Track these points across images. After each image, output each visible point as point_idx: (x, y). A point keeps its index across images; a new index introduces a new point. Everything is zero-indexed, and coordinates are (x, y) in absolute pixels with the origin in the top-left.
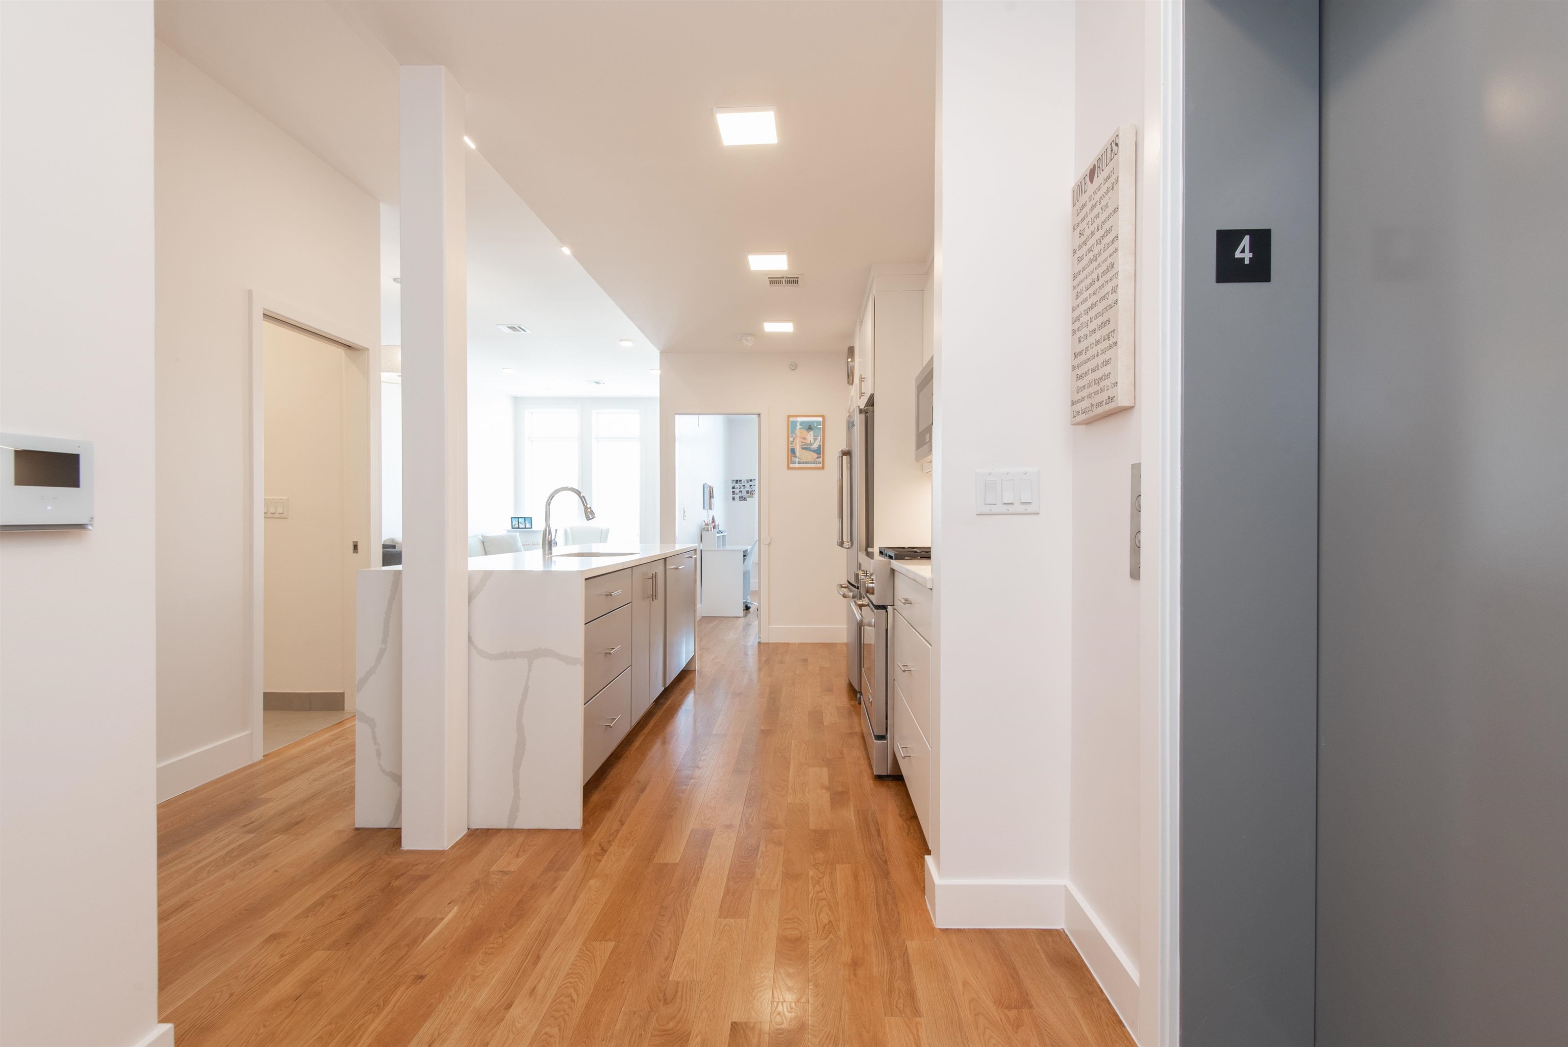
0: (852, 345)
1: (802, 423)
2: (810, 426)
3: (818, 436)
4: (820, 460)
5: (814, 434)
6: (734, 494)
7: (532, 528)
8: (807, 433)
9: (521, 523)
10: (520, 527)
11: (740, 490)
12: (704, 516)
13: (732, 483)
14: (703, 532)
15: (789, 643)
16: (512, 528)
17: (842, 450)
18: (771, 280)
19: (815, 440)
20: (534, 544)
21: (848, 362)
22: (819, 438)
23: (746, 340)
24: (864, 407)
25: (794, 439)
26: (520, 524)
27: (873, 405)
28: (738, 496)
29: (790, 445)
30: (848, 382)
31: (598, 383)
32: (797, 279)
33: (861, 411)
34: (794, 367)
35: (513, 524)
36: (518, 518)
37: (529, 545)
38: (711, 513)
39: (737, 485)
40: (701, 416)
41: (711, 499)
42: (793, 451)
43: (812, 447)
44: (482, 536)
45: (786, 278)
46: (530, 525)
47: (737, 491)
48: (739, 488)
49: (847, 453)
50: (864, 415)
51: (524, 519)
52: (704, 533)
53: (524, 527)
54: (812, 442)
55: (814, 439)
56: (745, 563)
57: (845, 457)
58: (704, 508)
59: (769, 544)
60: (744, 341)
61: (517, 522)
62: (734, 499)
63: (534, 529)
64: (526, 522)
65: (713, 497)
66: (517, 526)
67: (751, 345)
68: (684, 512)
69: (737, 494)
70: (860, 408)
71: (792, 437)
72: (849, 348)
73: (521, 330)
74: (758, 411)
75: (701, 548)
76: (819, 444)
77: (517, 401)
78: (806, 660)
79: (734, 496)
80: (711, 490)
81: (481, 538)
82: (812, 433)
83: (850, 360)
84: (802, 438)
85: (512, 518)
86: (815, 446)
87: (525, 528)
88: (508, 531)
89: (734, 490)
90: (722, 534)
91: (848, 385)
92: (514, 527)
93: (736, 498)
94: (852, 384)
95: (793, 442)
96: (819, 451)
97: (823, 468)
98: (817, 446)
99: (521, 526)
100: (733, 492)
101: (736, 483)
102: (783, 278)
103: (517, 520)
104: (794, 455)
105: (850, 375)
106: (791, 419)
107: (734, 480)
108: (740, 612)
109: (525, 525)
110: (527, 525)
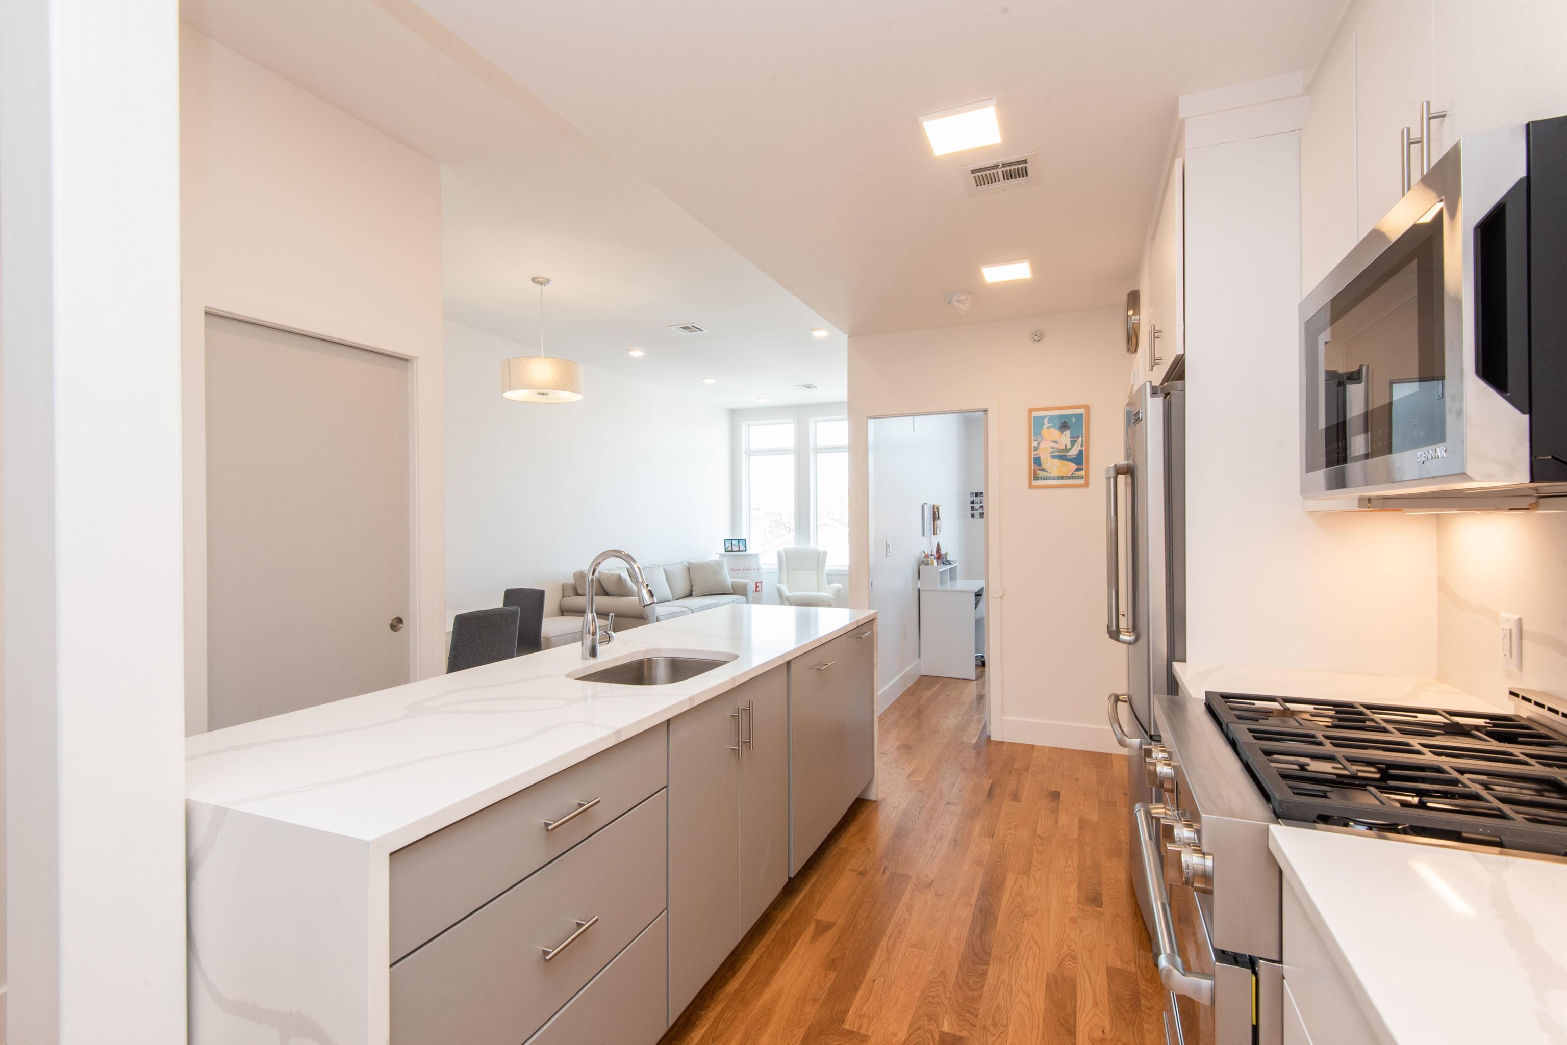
0: (1135, 289)
1: (1051, 419)
2: (1065, 422)
3: (1078, 437)
4: (1082, 473)
5: (1071, 433)
6: (973, 510)
7: (746, 550)
8: (1060, 433)
9: (735, 546)
10: (734, 550)
11: (981, 505)
12: (926, 546)
13: (971, 497)
14: (921, 567)
15: (1033, 746)
16: (726, 551)
17: (1115, 466)
18: (976, 175)
19: (1073, 443)
20: (746, 570)
21: (1128, 316)
22: (1080, 439)
23: (958, 301)
24: (1162, 384)
25: (1039, 444)
26: (733, 547)
27: (1181, 376)
28: (978, 512)
29: (1033, 453)
30: (1128, 349)
31: (808, 387)
32: (1024, 166)
33: (1154, 392)
34: (1038, 337)
35: (728, 547)
36: (732, 540)
37: (740, 570)
38: (935, 540)
39: (977, 499)
40: (916, 418)
41: (936, 522)
42: (1037, 461)
43: (1068, 454)
44: (688, 562)
45: (1004, 165)
46: (744, 547)
47: (977, 506)
48: (979, 502)
49: (1129, 471)
50: (1162, 398)
51: (737, 541)
52: (923, 568)
53: (738, 549)
54: (1069, 446)
55: (1071, 442)
56: (977, 608)
57: (1121, 478)
58: (923, 535)
59: (1001, 597)
60: (956, 304)
61: (731, 546)
62: (973, 516)
63: (748, 552)
64: (740, 544)
65: (939, 519)
66: (730, 549)
67: (966, 309)
68: (887, 546)
69: (977, 510)
70: (1154, 384)
71: (1036, 441)
72: (1129, 294)
73: (698, 330)
74: (983, 407)
75: (919, 586)
76: (1079, 448)
77: (735, 415)
78: (1056, 796)
79: (973, 512)
80: (936, 510)
81: (687, 564)
82: (1067, 433)
83: (1131, 313)
84: (1052, 442)
85: (725, 540)
86: (1074, 452)
87: (739, 551)
88: (721, 555)
89: (973, 505)
90: (949, 567)
91: (1128, 355)
92: (727, 550)
93: (975, 515)
94: (1136, 351)
95: (1036, 449)
96: (1079, 460)
97: (1086, 485)
98: (1077, 453)
99: (735, 548)
100: (972, 508)
101: (976, 496)
102: (996, 167)
103: (731, 542)
104: (1040, 468)
105: (1132, 339)
106: (1035, 414)
107: (973, 493)
108: (971, 673)
109: (739, 548)
110: (742, 548)
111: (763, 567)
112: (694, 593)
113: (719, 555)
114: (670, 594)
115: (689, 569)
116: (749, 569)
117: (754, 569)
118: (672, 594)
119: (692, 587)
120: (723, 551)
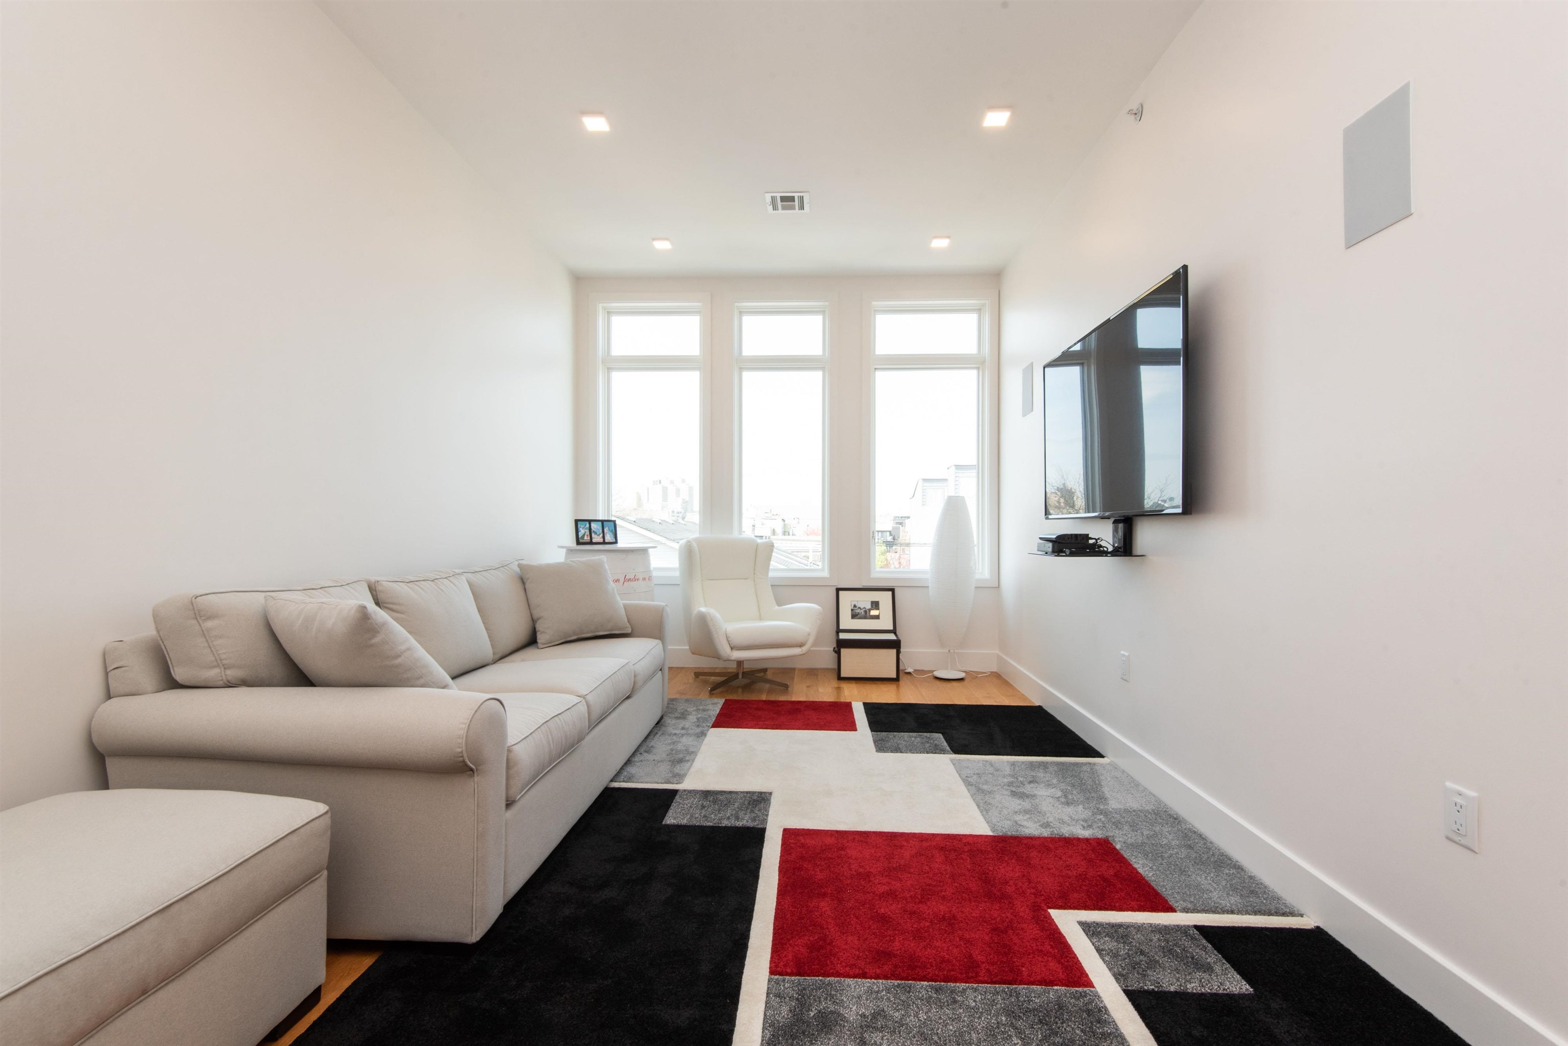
7: (616, 542)
9: (596, 533)
10: (594, 541)
16: (578, 543)
20: (629, 579)
26: (593, 535)
35: (580, 535)
36: (590, 521)
37: (619, 581)
46: (612, 536)
51: (600, 523)
53: (601, 540)
61: (588, 533)
63: (621, 544)
64: (605, 530)
66: (587, 538)
81: (518, 570)
85: (576, 522)
87: (604, 543)
92: (579, 540)
99: (597, 539)
103: (588, 525)
109: (604, 537)
110: (609, 538)
111: (655, 574)
112: (541, 638)
113: (564, 550)
114: (489, 643)
115: (523, 581)
116: (635, 579)
117: (644, 579)
118: (492, 646)
119: (534, 621)
120: (570, 541)
